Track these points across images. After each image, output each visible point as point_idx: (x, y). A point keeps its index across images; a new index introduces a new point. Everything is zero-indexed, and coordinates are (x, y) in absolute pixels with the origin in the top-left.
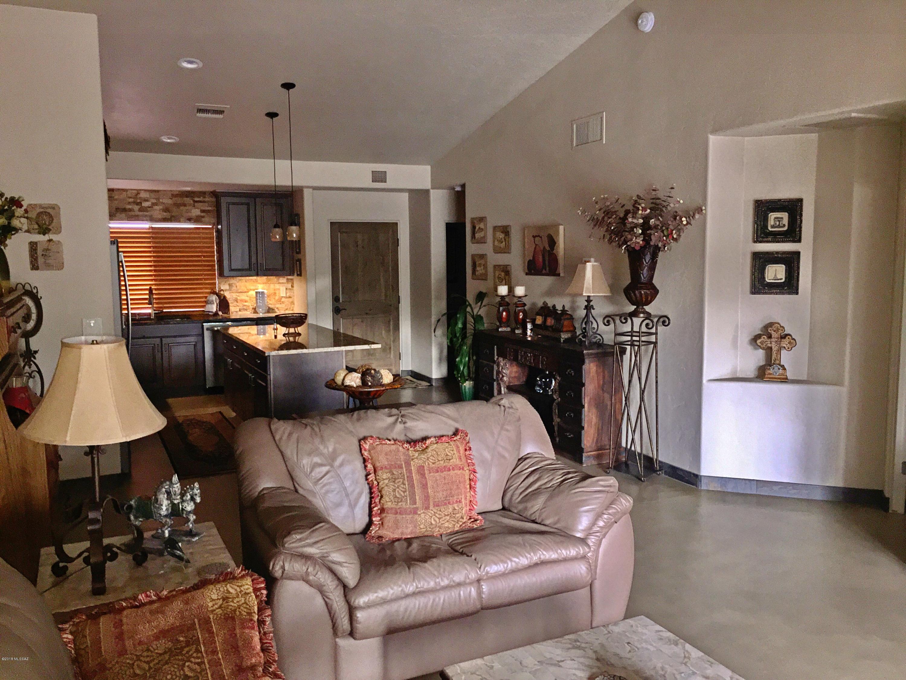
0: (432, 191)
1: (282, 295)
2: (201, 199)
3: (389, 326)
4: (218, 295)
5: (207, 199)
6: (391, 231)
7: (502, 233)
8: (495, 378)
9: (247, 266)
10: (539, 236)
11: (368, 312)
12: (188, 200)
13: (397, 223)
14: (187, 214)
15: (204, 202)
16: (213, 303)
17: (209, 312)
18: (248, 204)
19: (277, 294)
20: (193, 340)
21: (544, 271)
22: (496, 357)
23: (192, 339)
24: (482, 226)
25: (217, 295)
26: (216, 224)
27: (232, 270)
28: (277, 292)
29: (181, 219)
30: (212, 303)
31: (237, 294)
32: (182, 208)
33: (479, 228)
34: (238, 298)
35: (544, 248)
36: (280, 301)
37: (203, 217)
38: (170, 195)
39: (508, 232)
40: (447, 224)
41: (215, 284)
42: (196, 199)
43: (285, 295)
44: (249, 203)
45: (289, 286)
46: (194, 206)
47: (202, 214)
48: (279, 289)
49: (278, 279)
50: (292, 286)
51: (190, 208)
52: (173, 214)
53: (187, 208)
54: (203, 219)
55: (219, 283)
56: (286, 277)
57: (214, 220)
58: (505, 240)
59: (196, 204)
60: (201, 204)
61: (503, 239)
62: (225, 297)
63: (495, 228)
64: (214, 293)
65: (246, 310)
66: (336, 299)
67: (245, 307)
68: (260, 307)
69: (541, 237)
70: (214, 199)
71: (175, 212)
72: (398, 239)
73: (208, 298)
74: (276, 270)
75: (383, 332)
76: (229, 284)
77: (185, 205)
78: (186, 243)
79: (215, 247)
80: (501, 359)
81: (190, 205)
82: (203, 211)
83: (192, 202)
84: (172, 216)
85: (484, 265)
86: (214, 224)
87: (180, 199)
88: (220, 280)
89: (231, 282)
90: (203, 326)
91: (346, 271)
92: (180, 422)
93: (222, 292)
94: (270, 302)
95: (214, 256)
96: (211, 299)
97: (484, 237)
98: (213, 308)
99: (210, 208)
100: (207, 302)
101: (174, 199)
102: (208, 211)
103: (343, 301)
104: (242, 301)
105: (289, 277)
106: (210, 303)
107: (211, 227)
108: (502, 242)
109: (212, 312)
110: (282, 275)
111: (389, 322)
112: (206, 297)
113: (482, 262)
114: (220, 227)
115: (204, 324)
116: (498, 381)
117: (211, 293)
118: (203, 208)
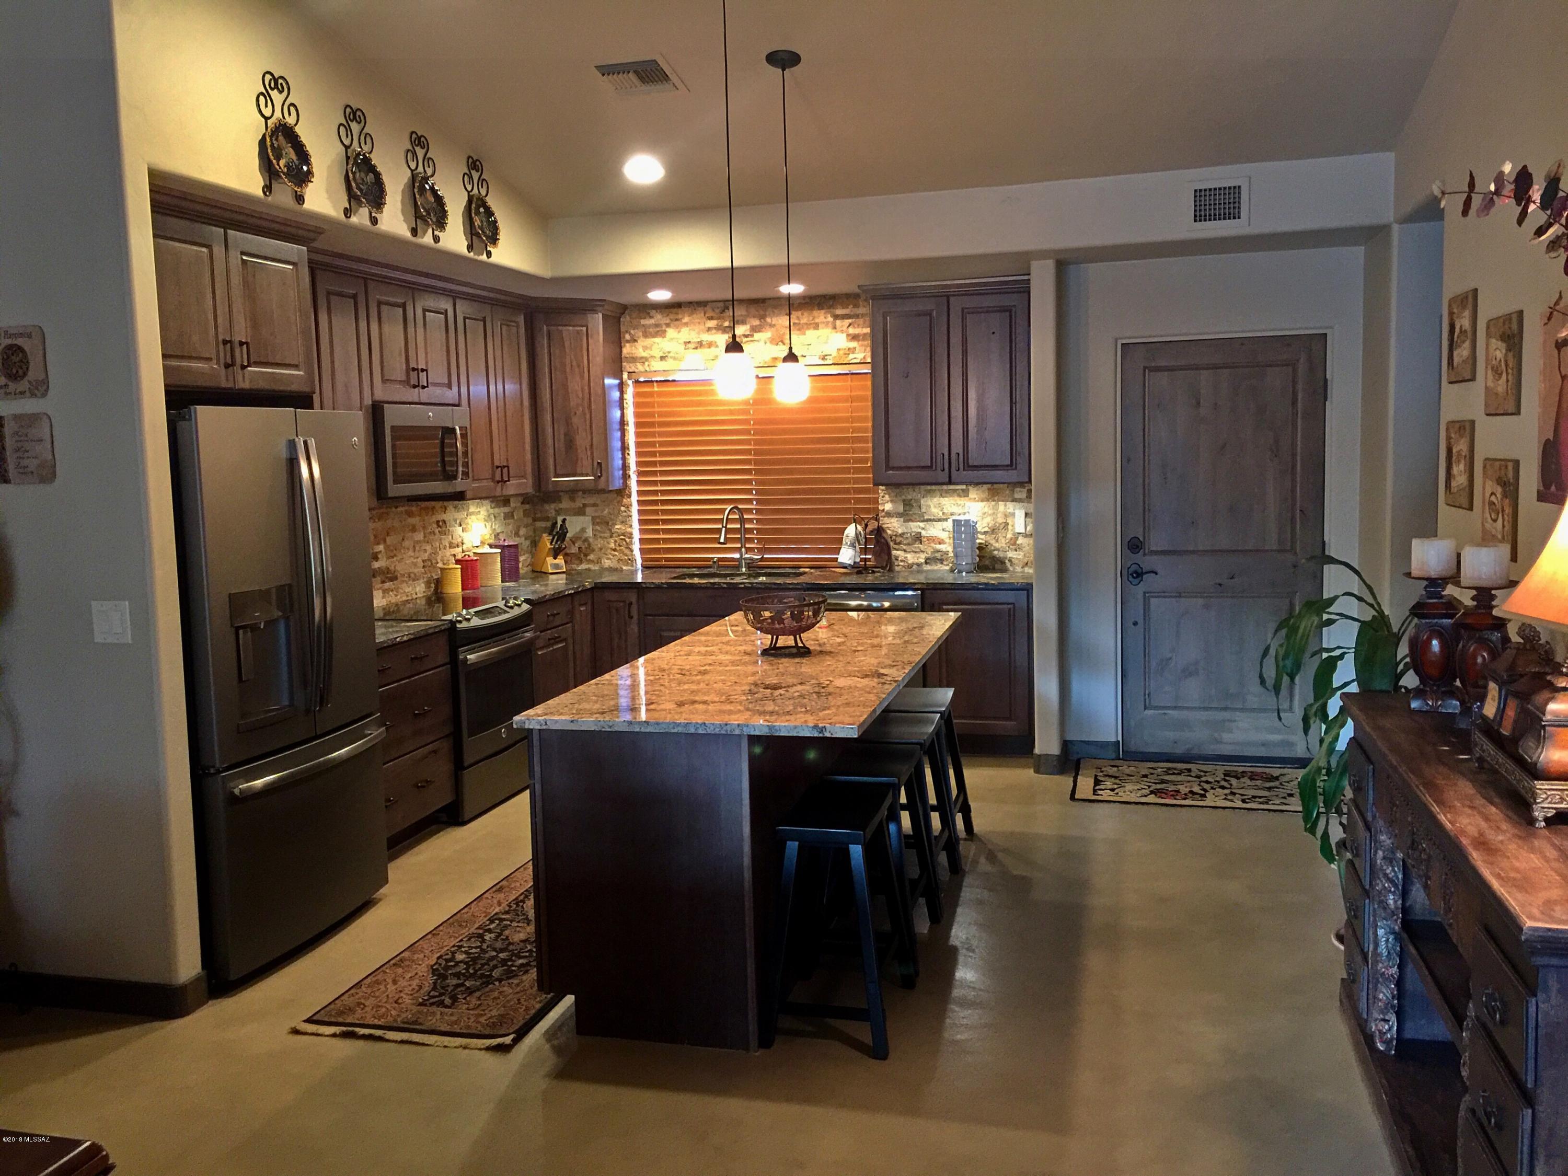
0: (1396, 228)
1: (1017, 531)
2: (849, 310)
5: (860, 310)
6: (1303, 357)
9: (926, 460)
11: (1223, 581)
12: (821, 315)
13: (1327, 335)
14: (820, 347)
15: (855, 316)
18: (931, 315)
19: (1010, 527)
27: (891, 469)
28: (1009, 521)
31: (922, 524)
32: (809, 333)
34: (924, 533)
36: (1015, 544)
37: (852, 350)
39: (1513, 335)
41: (876, 500)
42: (839, 311)
43: (1023, 531)
44: (933, 311)
46: (835, 327)
47: (851, 345)
48: (1013, 515)
51: (827, 331)
53: (821, 332)
58: (1507, 366)
59: (838, 323)
60: (850, 321)
65: (941, 561)
66: (1132, 545)
67: (938, 555)
71: (796, 342)
72: (1326, 381)
74: (995, 468)
76: (905, 502)
77: (816, 327)
80: (1380, 821)
81: (826, 325)
82: (854, 338)
85: (1465, 457)
87: (806, 313)
89: (909, 497)
94: (997, 545)
98: (850, 556)
101: (795, 314)
103: (1150, 551)
104: (932, 539)
113: (1463, 446)
118: (851, 330)
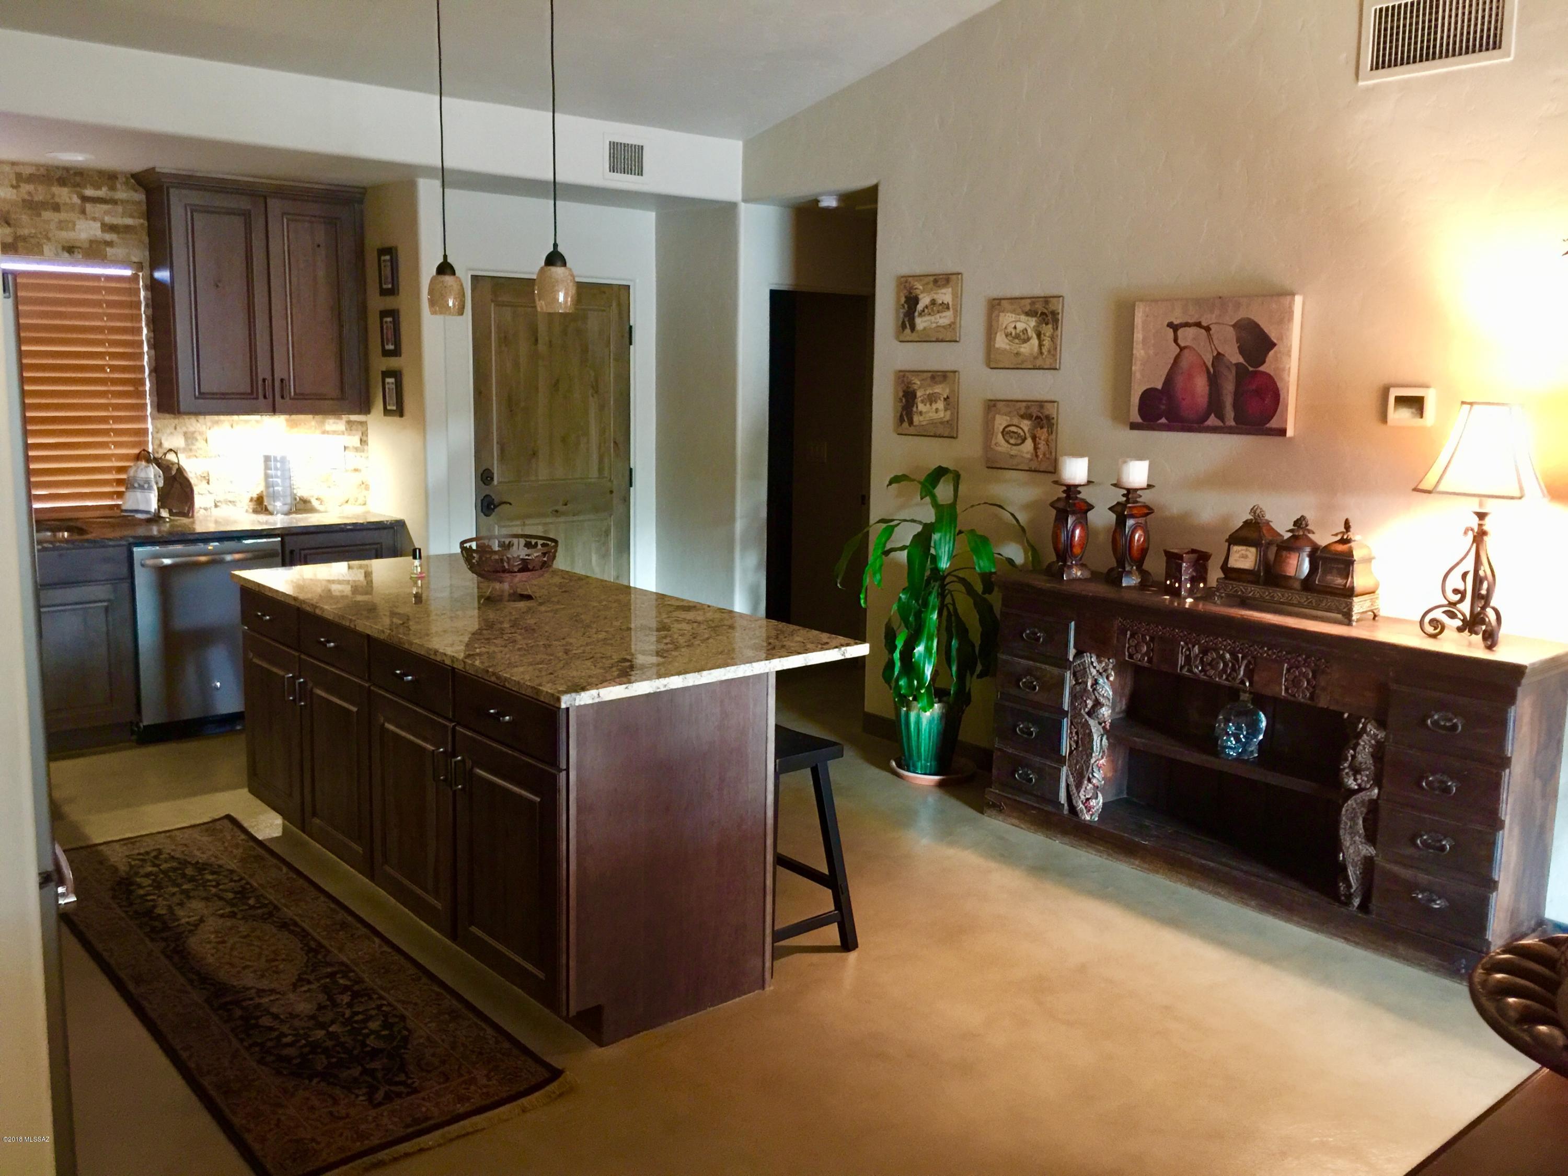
0: (743, 207)
2: (102, 193)
3: (605, 543)
4: (158, 462)
5: (121, 194)
6: (614, 304)
7: (1027, 314)
8: (1066, 707)
9: (245, 387)
10: (1198, 325)
11: (560, 507)
12: (64, 194)
13: (629, 287)
14: (64, 235)
15: (114, 202)
16: (150, 488)
17: (137, 511)
18: (246, 216)
20: (102, 596)
21: (1212, 421)
22: (1072, 652)
23: (100, 592)
24: (945, 295)
25: (159, 465)
26: (146, 264)
27: (202, 395)
29: (46, 249)
30: (144, 486)
32: (47, 215)
33: (933, 302)
35: (1219, 357)
36: (327, 479)
37: (110, 244)
38: (13, 177)
39: (1054, 314)
40: (773, 293)
41: (145, 432)
42: (89, 192)
44: (250, 211)
45: (354, 440)
46: (83, 212)
47: (108, 237)
49: (323, 423)
50: (363, 442)
51: (72, 216)
52: (21, 232)
53: (63, 216)
54: (109, 250)
55: (157, 430)
56: (345, 417)
57: (141, 254)
58: (1039, 335)
59: (88, 206)
60: (105, 207)
61: (1031, 333)
62: (180, 470)
63: (995, 305)
64: (144, 457)
66: (484, 477)
68: (274, 496)
69: (1208, 329)
70: (140, 196)
71: (27, 225)
72: (631, 327)
73: (132, 472)
74: (322, 397)
75: (594, 558)
76: (185, 434)
77: (56, 208)
78: (61, 315)
79: (145, 331)
80: (1090, 658)
81: (72, 207)
82: (112, 228)
83: (76, 200)
84: (17, 238)
85: (946, 399)
86: (139, 266)
87: (40, 188)
88: (159, 424)
89: (192, 429)
90: (131, 554)
91: (510, 404)
92: (123, 868)
93: (171, 457)
95: (141, 355)
96: (142, 475)
97: (952, 325)
98: (148, 501)
99: (129, 221)
100: (129, 484)
101: (26, 188)
102: (127, 229)
103: (499, 483)
105: (354, 418)
106: (141, 487)
107: (128, 272)
108: (1028, 339)
109: (148, 512)
110: (335, 412)
111: (607, 533)
112: (121, 470)
113: (941, 390)
114: (163, 275)
115: (135, 549)
116: (1076, 714)
117: (138, 457)
118: (107, 219)
